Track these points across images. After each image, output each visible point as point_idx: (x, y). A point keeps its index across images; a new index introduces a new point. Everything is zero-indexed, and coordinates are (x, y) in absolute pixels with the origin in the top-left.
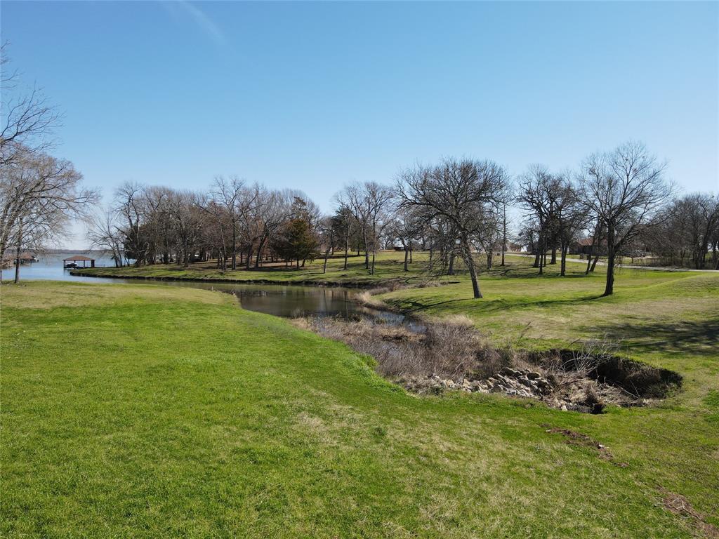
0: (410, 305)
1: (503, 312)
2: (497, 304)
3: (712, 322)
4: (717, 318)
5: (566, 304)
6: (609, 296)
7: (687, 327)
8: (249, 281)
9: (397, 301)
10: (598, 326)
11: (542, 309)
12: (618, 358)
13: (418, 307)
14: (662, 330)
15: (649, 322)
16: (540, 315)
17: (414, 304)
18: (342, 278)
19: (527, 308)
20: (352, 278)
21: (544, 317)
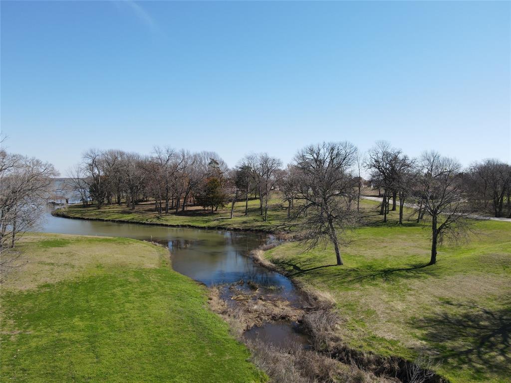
0: (292, 268)
1: (358, 285)
2: (353, 273)
3: (505, 312)
4: (509, 306)
5: (402, 276)
6: (433, 266)
7: (488, 319)
8: (178, 226)
9: (282, 263)
10: (425, 318)
11: (385, 285)
12: (438, 377)
13: (297, 271)
14: (470, 323)
15: (462, 311)
16: (384, 296)
17: (295, 267)
18: (244, 225)
19: (375, 282)
20: (251, 225)
21: (387, 300)
